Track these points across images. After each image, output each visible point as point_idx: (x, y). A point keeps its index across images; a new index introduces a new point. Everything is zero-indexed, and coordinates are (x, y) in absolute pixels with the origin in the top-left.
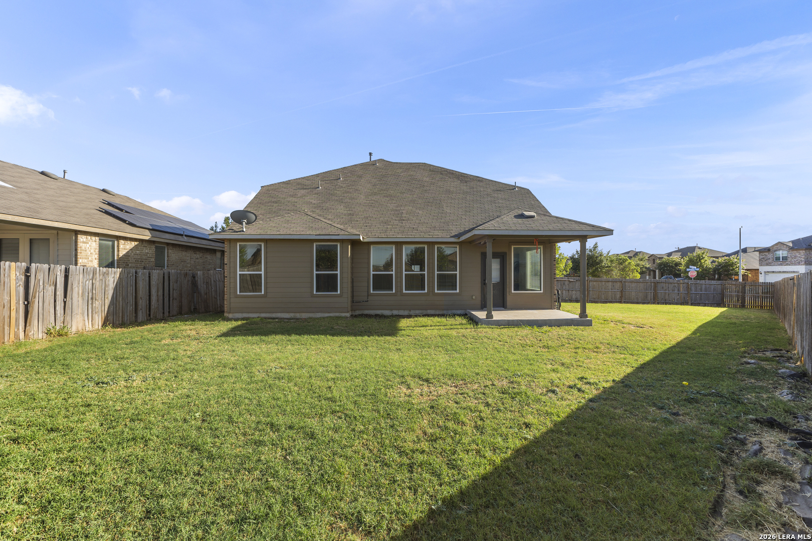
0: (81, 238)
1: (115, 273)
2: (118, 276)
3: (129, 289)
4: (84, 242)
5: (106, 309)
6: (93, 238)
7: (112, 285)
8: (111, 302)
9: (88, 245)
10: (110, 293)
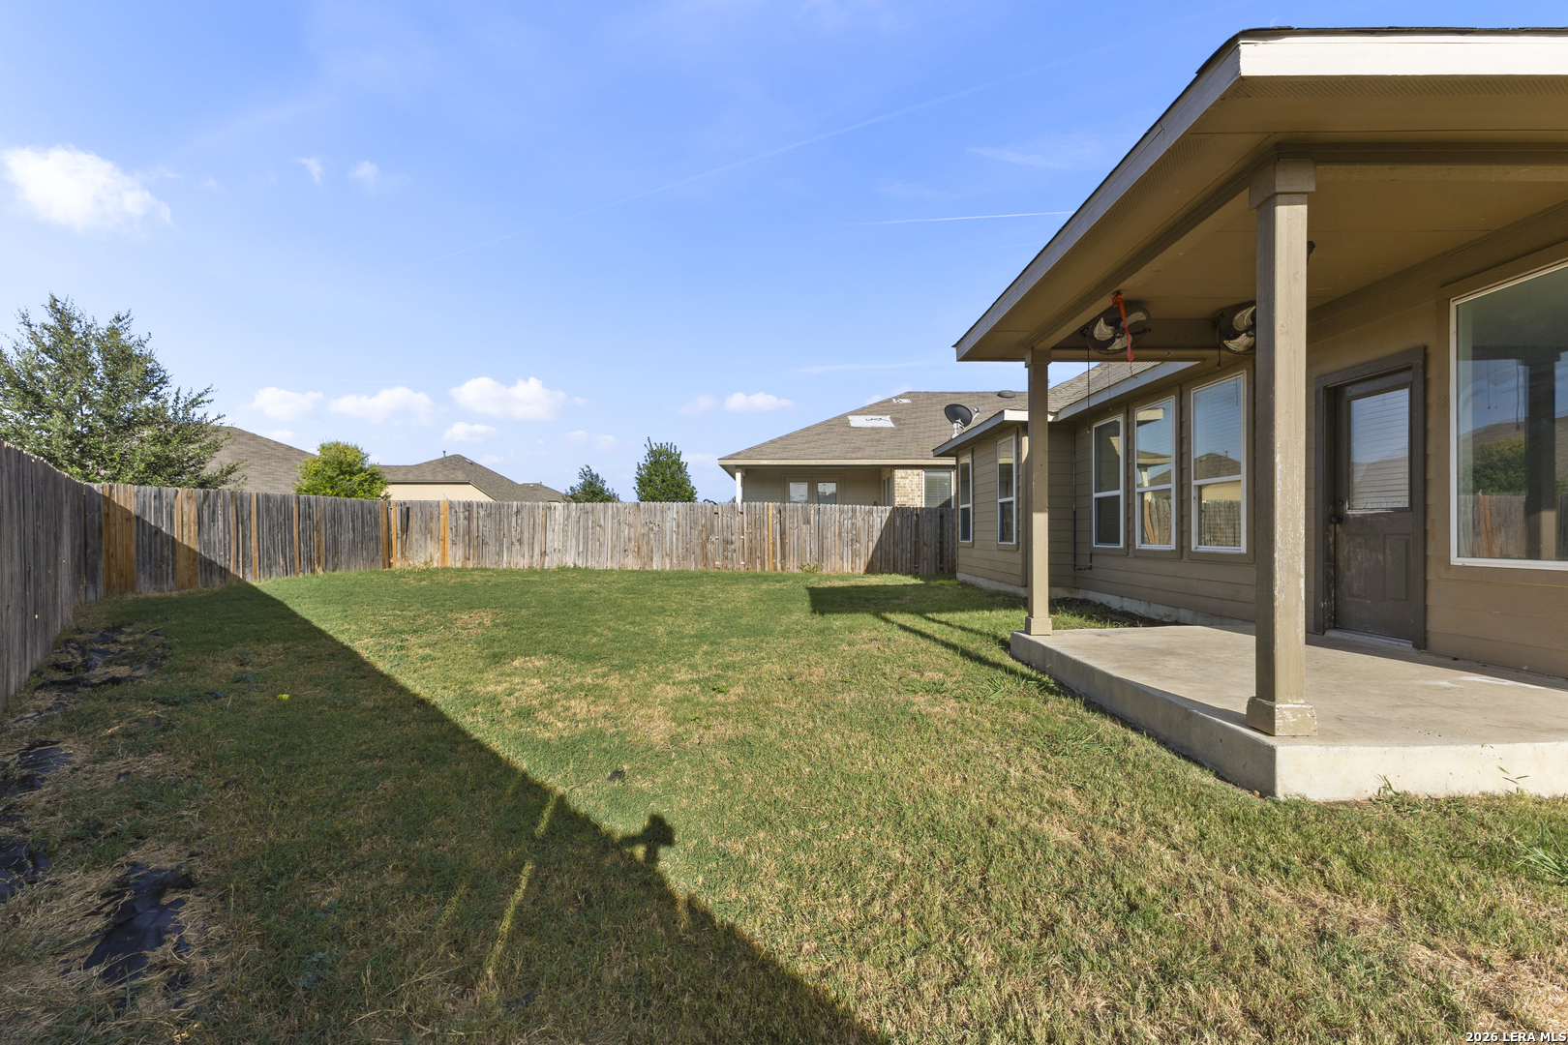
0: (898, 473)
1: (882, 512)
2: (888, 515)
3: (904, 532)
4: (902, 478)
5: (870, 553)
6: (916, 472)
7: (879, 526)
8: (877, 546)
9: (908, 481)
10: (876, 535)
